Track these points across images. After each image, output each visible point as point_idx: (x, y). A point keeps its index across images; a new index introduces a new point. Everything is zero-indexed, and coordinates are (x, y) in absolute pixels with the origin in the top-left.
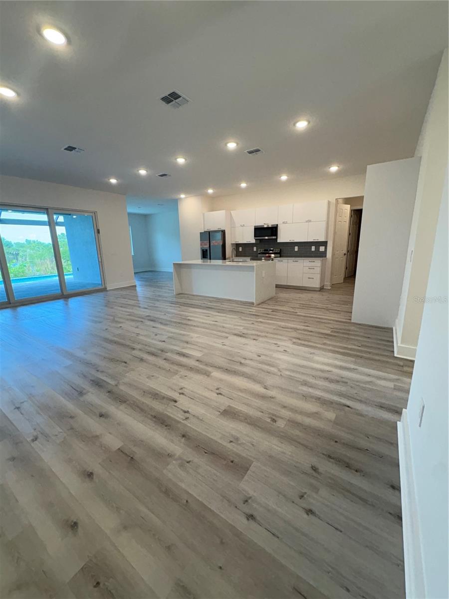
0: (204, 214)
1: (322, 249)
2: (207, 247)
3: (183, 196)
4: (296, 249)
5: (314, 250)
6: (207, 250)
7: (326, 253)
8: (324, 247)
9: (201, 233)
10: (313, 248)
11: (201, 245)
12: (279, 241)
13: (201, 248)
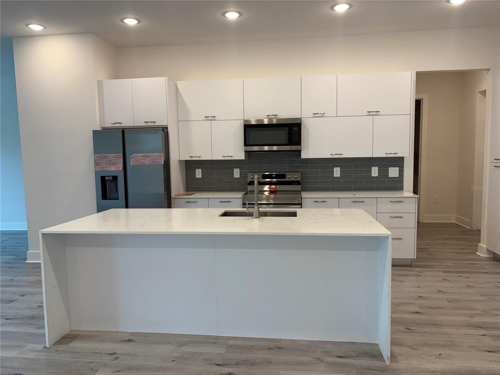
0: (100, 84)
1: (393, 172)
2: (116, 168)
3: (36, 28)
4: (337, 172)
5: (377, 175)
6: (115, 178)
7: (402, 181)
8: (397, 169)
9: (95, 132)
10: (375, 172)
11: (96, 164)
12: (304, 155)
13: (96, 173)
